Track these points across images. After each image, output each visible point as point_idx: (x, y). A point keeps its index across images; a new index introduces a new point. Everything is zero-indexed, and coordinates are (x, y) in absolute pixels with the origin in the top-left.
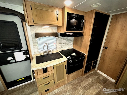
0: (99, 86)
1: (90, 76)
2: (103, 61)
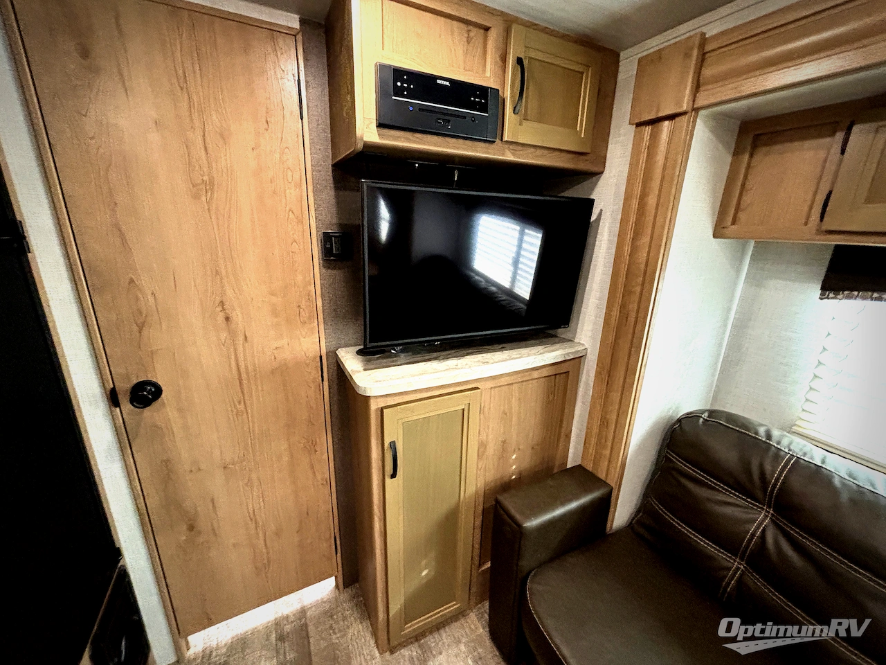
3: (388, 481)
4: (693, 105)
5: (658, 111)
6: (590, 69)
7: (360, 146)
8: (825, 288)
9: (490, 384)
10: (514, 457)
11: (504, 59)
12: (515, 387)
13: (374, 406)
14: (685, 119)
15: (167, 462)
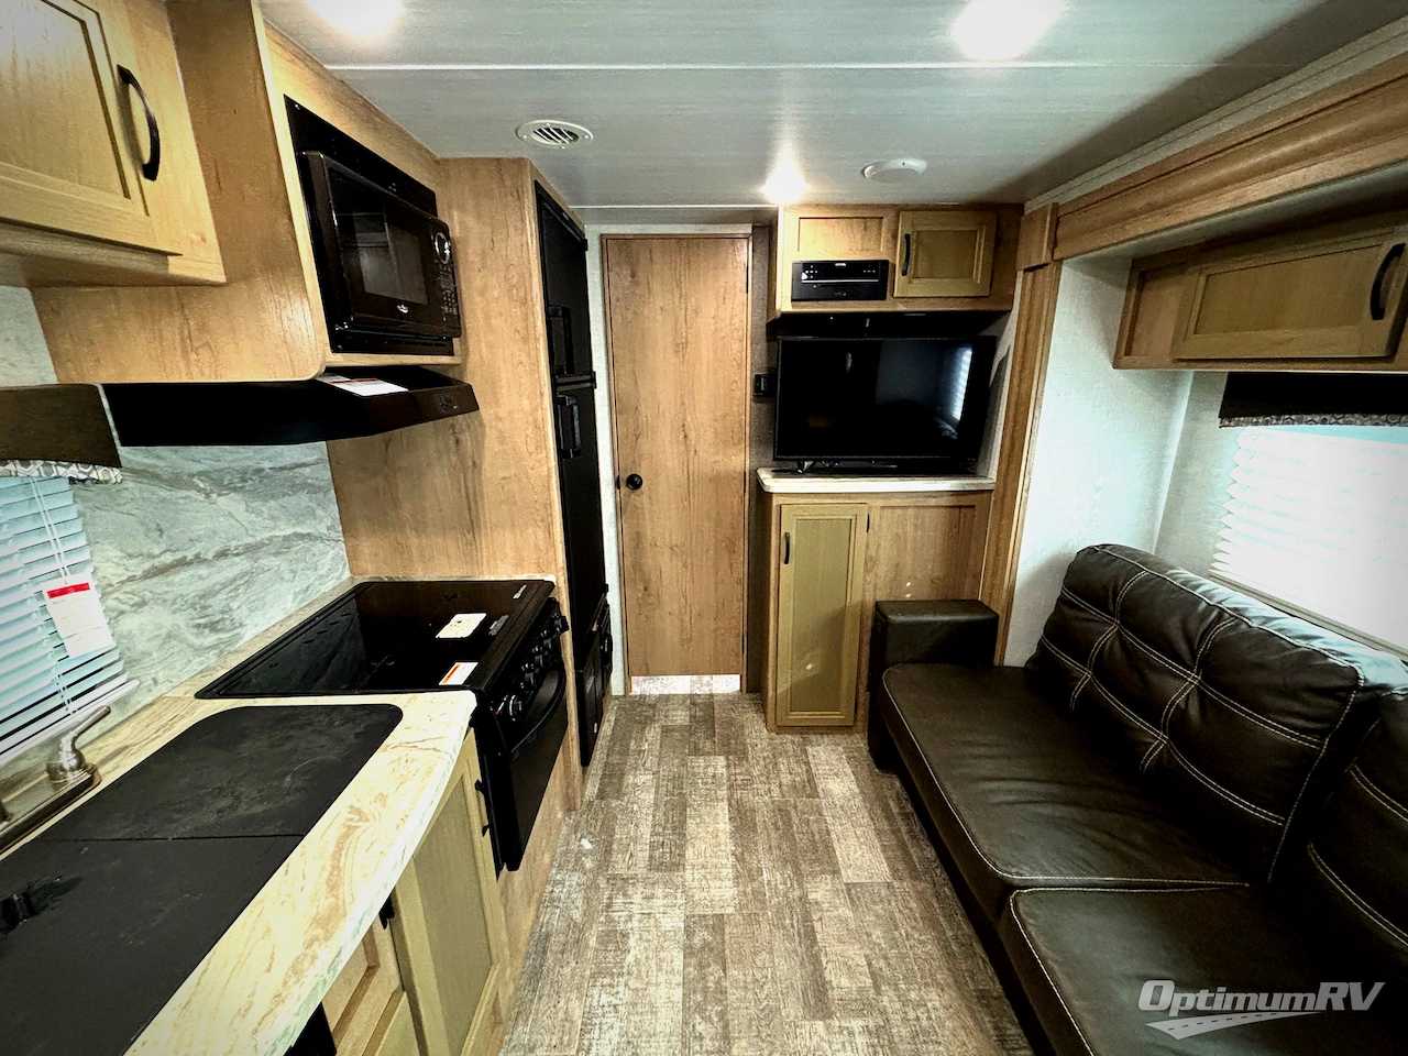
0: (710, 771)
1: (615, 759)
2: (646, 589)
3: (783, 565)
4: (1052, 256)
5: (1030, 263)
6: (984, 228)
7: (779, 315)
8: (1222, 416)
9: (881, 503)
10: (909, 584)
11: (895, 237)
12: (911, 512)
13: (776, 501)
14: (1048, 270)
15: (638, 533)
